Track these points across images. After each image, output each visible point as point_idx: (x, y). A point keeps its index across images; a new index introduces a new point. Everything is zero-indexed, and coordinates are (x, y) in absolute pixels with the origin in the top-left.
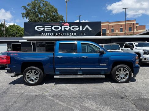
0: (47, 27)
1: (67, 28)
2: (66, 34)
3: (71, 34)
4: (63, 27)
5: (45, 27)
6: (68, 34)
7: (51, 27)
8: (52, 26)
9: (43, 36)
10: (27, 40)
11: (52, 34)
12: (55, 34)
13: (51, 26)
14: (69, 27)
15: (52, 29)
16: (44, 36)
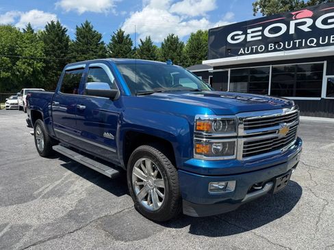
0: (252, 32)
1: (304, 23)
2: (300, 43)
3: (315, 41)
4: (292, 24)
5: (249, 31)
6: (306, 42)
7: (262, 31)
8: (264, 27)
9: (242, 54)
10: (215, 68)
11: (261, 48)
12: (271, 46)
13: (261, 28)
14: (310, 22)
15: (263, 35)
16: (245, 54)
